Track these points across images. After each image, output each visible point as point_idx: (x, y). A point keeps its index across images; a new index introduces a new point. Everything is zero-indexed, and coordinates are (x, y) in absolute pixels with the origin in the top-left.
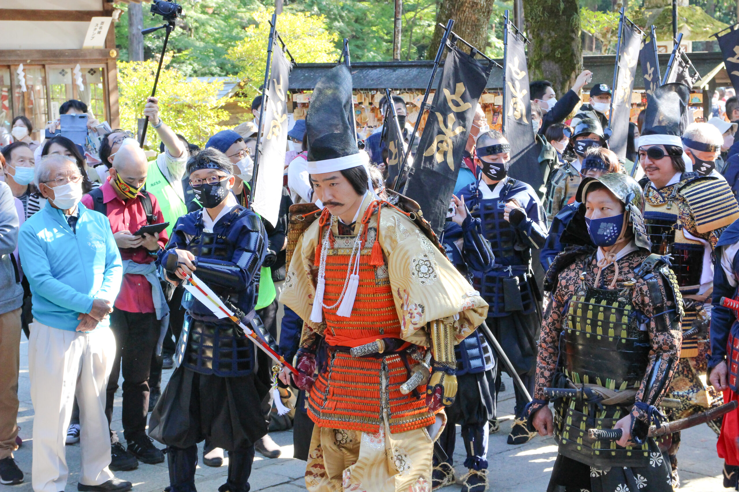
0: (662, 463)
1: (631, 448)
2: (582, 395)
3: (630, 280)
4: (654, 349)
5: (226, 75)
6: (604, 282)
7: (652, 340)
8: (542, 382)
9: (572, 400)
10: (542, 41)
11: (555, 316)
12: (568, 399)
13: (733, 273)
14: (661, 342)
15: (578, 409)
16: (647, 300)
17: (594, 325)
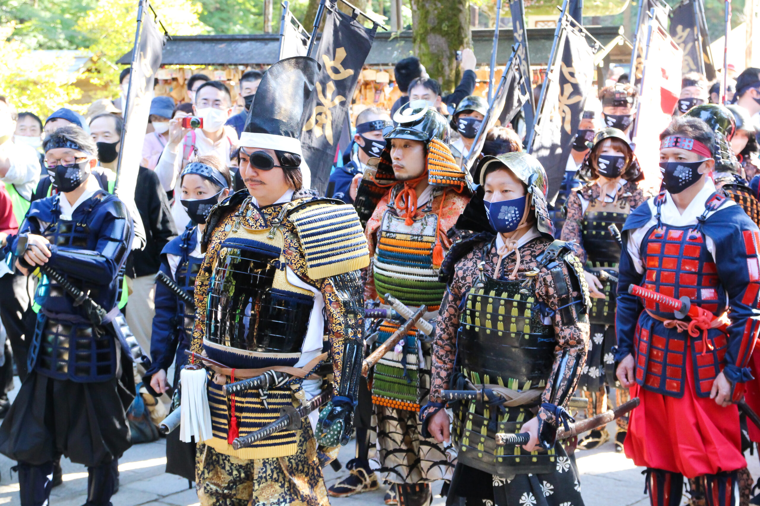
0: (570, 468)
1: (536, 453)
2: (483, 397)
3: (533, 270)
4: (561, 344)
5: (76, 49)
6: (505, 272)
7: (558, 335)
8: (438, 383)
9: (472, 402)
10: (427, 12)
11: (452, 311)
12: (468, 402)
13: (641, 259)
14: (568, 337)
15: (479, 412)
16: (551, 291)
17: (494, 320)
